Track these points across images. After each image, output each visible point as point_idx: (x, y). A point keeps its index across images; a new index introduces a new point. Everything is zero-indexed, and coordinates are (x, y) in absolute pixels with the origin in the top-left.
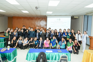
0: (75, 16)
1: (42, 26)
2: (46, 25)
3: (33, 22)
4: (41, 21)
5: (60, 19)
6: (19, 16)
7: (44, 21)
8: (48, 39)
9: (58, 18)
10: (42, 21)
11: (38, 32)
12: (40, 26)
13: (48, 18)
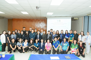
0: (75, 17)
1: (42, 28)
2: (46, 27)
3: (33, 24)
4: (40, 22)
5: (60, 21)
6: (19, 18)
7: (44, 23)
8: (48, 41)
9: (59, 20)
10: (42, 23)
11: (38, 34)
12: (40, 27)
13: (48, 20)
